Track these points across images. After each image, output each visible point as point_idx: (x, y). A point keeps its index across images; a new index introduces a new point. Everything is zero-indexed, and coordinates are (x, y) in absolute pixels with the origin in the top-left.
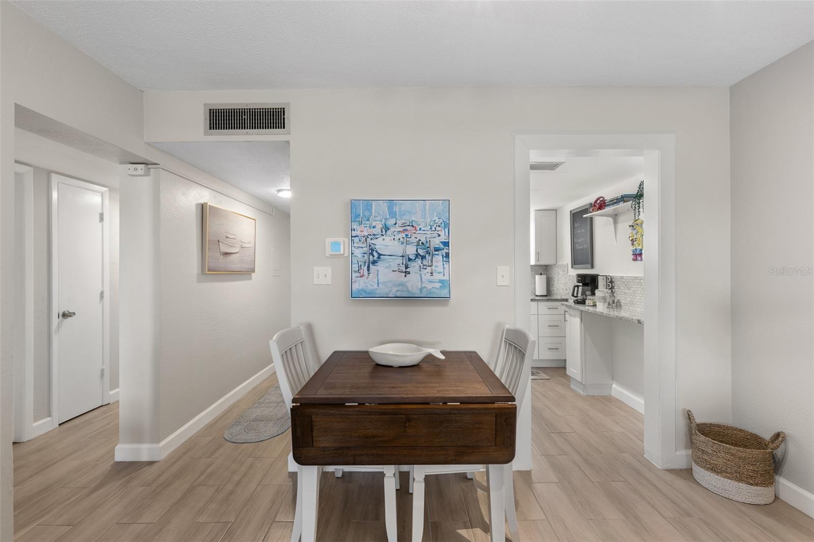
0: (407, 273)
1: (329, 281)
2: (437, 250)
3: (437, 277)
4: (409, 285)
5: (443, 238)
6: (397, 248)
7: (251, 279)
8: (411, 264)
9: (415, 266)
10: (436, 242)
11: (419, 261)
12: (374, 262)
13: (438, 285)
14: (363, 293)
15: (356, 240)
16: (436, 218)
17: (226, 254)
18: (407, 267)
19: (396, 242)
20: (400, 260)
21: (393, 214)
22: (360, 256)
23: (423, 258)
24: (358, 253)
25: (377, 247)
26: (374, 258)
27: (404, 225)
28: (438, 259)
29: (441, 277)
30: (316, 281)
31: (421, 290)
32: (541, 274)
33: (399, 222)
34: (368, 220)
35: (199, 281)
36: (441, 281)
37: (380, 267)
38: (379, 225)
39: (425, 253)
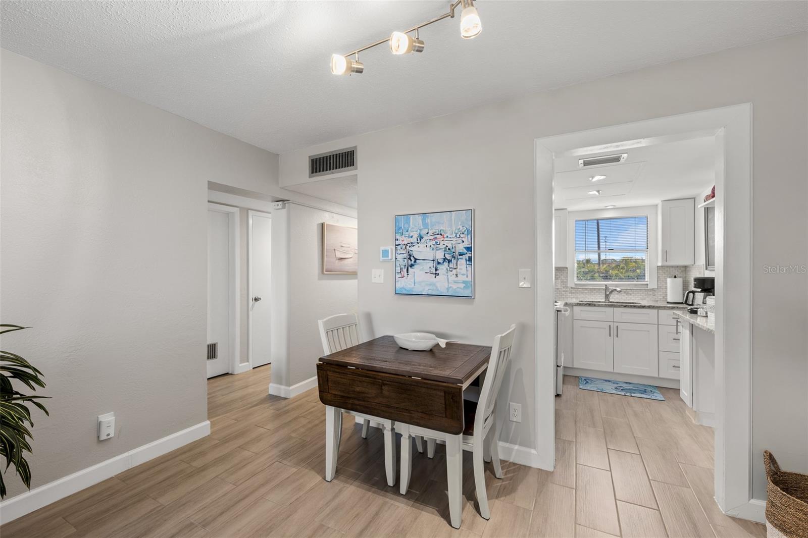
0: (437, 274)
1: (381, 280)
2: (461, 254)
3: (461, 278)
4: (438, 285)
5: (466, 244)
6: (429, 254)
9: (443, 268)
10: (460, 248)
11: (446, 264)
12: (412, 266)
13: (462, 286)
14: (404, 290)
15: (399, 247)
16: (461, 227)
17: (341, 259)
18: (436, 270)
19: (428, 248)
20: (431, 264)
21: (426, 225)
22: (401, 260)
23: (449, 261)
24: (400, 257)
25: (414, 253)
26: (412, 261)
27: (434, 234)
28: (462, 262)
30: (373, 280)
31: (448, 289)
32: (675, 277)
33: (431, 232)
34: (407, 231)
35: (319, 279)
36: (464, 282)
37: (416, 270)
38: (416, 235)
39: (451, 258)
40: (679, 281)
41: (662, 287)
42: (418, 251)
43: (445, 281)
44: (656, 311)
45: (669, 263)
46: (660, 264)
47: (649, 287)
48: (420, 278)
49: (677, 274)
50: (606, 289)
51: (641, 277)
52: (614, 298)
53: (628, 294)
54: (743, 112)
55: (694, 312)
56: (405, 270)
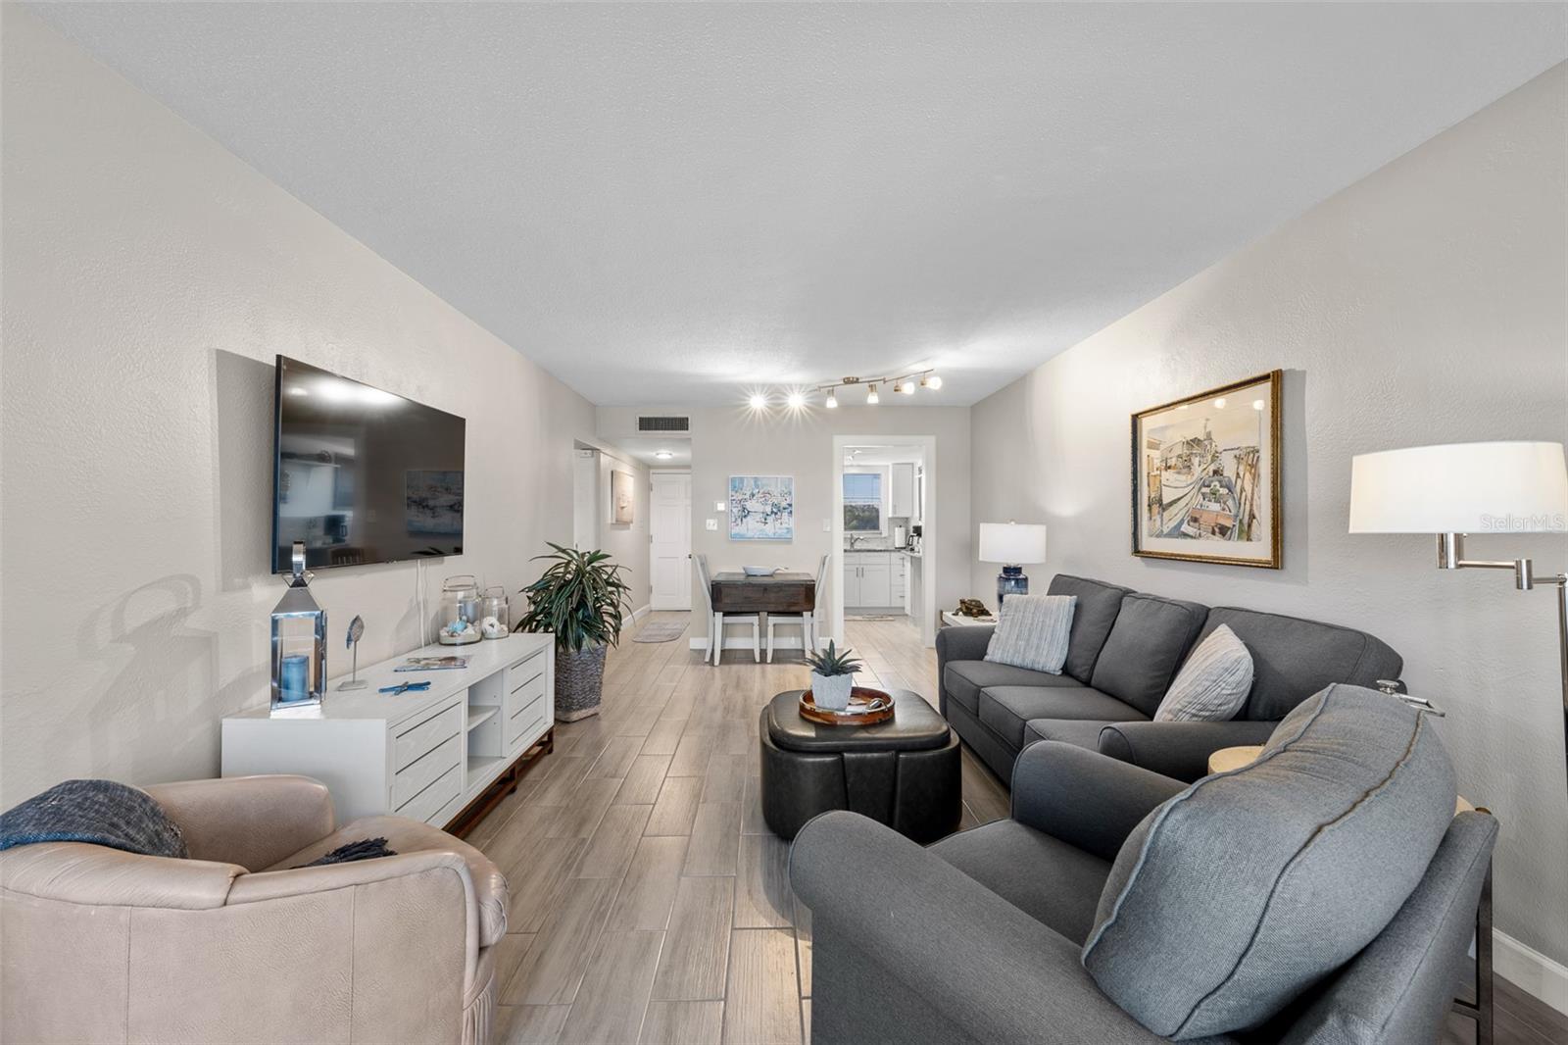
0: (766, 523)
1: (716, 528)
2: (784, 509)
3: (784, 526)
4: (767, 531)
5: (788, 502)
6: (761, 508)
7: (629, 528)
8: (768, 517)
9: (770, 519)
10: (784, 504)
11: (773, 515)
12: (745, 516)
13: (785, 531)
14: (738, 536)
15: (734, 502)
16: (784, 489)
17: (623, 508)
18: (765, 520)
19: (759, 504)
20: (761, 515)
21: (757, 486)
22: (736, 512)
23: (776, 514)
24: (735, 510)
25: (747, 507)
26: (745, 513)
27: (764, 493)
28: (785, 514)
29: (787, 526)
30: (708, 528)
31: (775, 534)
32: (901, 526)
33: (761, 491)
34: (741, 490)
36: (787, 528)
37: (749, 520)
38: (748, 493)
39: (777, 511)
40: (903, 529)
41: (891, 536)
42: (749, 505)
43: (771, 528)
44: (887, 554)
45: (897, 516)
46: (890, 516)
47: (883, 536)
48: (752, 526)
49: (901, 524)
50: (852, 538)
51: (876, 527)
52: (858, 546)
53: (867, 542)
54: (930, 442)
55: (912, 550)
56: (739, 520)
